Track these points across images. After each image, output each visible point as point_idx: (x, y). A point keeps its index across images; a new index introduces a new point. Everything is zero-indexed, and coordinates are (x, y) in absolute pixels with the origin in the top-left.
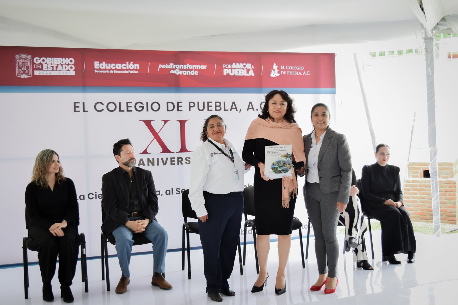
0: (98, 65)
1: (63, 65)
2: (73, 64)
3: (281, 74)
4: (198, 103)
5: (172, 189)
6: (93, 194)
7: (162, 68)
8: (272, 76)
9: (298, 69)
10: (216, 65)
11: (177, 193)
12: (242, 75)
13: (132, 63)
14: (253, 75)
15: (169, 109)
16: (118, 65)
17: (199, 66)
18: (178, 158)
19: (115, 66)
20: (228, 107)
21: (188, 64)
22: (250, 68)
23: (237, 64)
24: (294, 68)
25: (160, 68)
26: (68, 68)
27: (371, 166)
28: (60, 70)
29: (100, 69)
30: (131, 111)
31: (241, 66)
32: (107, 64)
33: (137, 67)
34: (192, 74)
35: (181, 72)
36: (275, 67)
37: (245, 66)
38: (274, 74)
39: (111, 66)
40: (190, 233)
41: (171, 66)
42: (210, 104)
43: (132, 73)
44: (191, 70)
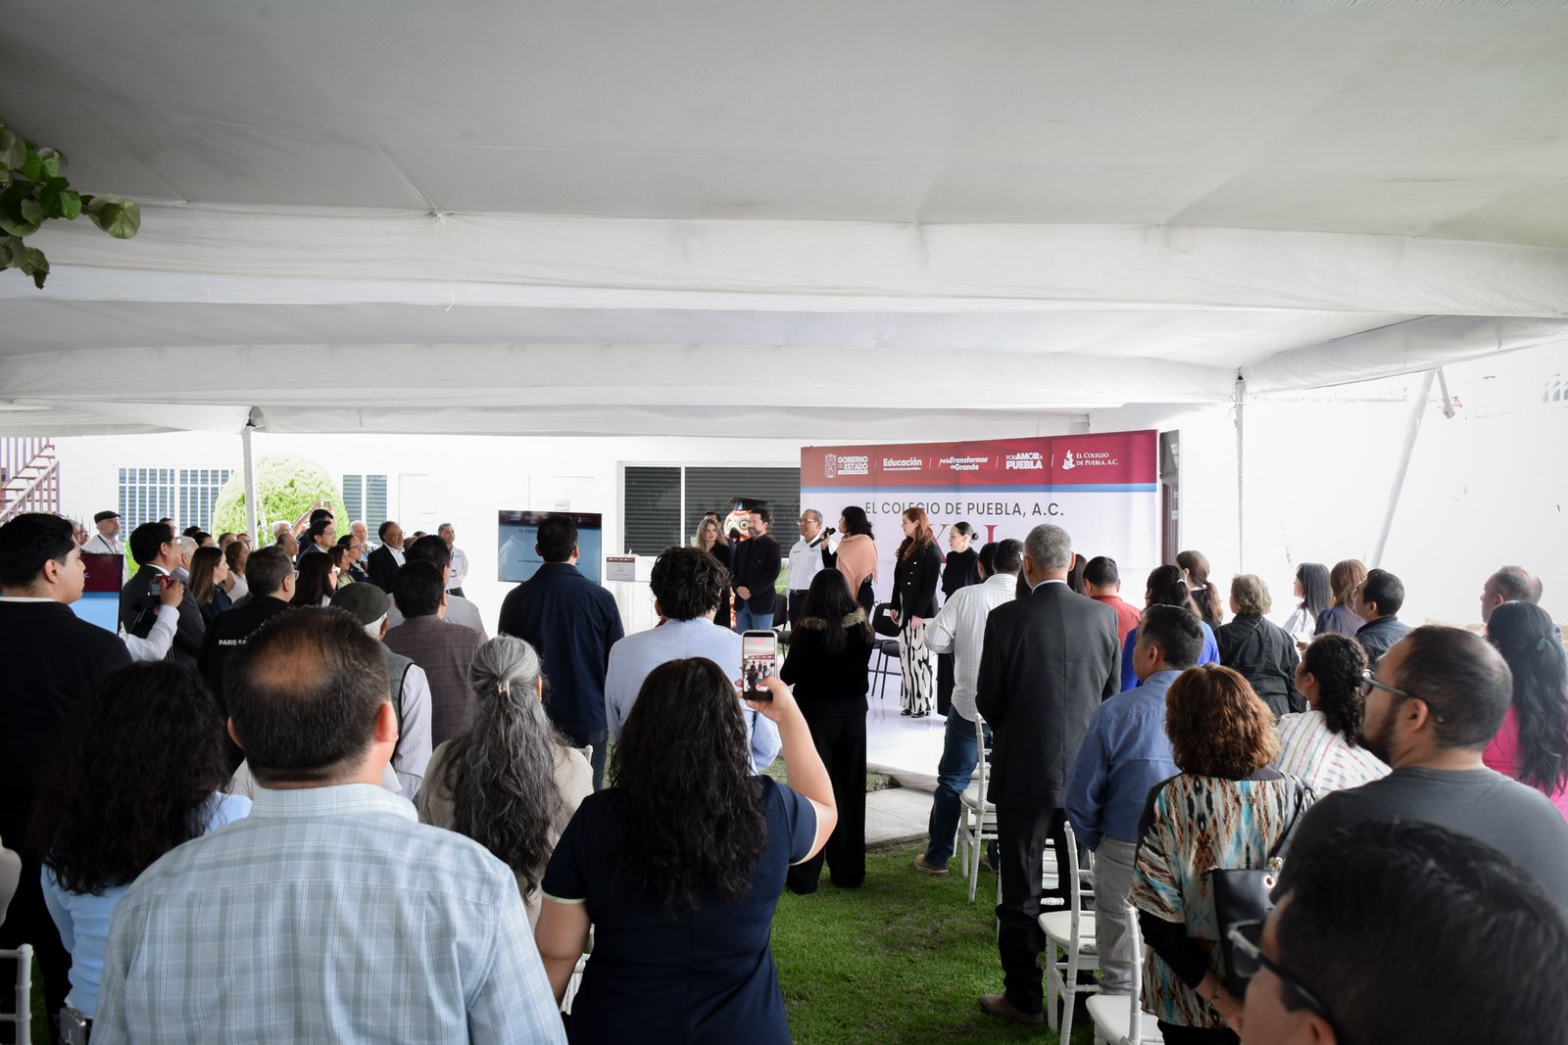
0: (886, 463)
1: (859, 464)
2: (867, 463)
3: (1077, 465)
4: (978, 504)
7: (944, 462)
8: (1064, 468)
9: (1102, 456)
10: (998, 456)
12: (1028, 468)
13: (915, 459)
14: (1041, 467)
16: (903, 461)
17: (980, 459)
19: (901, 463)
20: (1010, 510)
21: (968, 458)
22: (1037, 458)
23: (1023, 454)
24: (1094, 456)
25: (941, 464)
26: (863, 466)
28: (857, 469)
29: (889, 467)
31: (1026, 456)
32: (893, 462)
33: (919, 463)
34: (972, 469)
35: (960, 467)
36: (1069, 455)
37: (1031, 456)
38: (1068, 465)
39: (897, 463)
41: (952, 460)
43: (915, 470)
44: (971, 464)
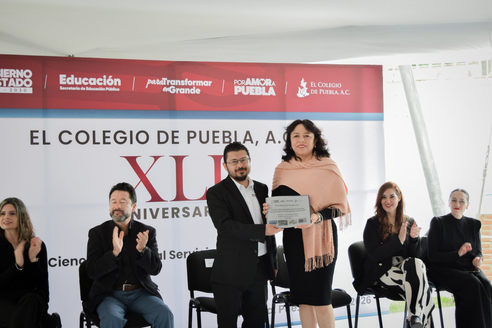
0: (65, 79)
1: (16, 79)
2: (30, 78)
3: (312, 93)
4: (200, 132)
5: (164, 252)
6: (55, 260)
7: (152, 84)
8: (299, 96)
9: (333, 86)
10: (224, 80)
11: (171, 258)
12: (260, 94)
13: (110, 77)
14: (274, 94)
15: (161, 141)
16: (91, 79)
17: (202, 82)
18: (173, 209)
19: (88, 81)
21: (187, 79)
22: (270, 85)
23: (253, 79)
24: (328, 85)
25: (149, 85)
26: (24, 83)
27: (441, 219)
28: (12, 86)
29: (67, 85)
30: (109, 143)
31: (258, 82)
32: (76, 79)
33: (117, 82)
34: (192, 93)
35: (178, 89)
36: (303, 84)
37: (262, 82)
38: (302, 93)
39: (83, 81)
40: (202, 313)
41: (164, 81)
42: (216, 134)
43: (111, 90)
44: (191, 87)
